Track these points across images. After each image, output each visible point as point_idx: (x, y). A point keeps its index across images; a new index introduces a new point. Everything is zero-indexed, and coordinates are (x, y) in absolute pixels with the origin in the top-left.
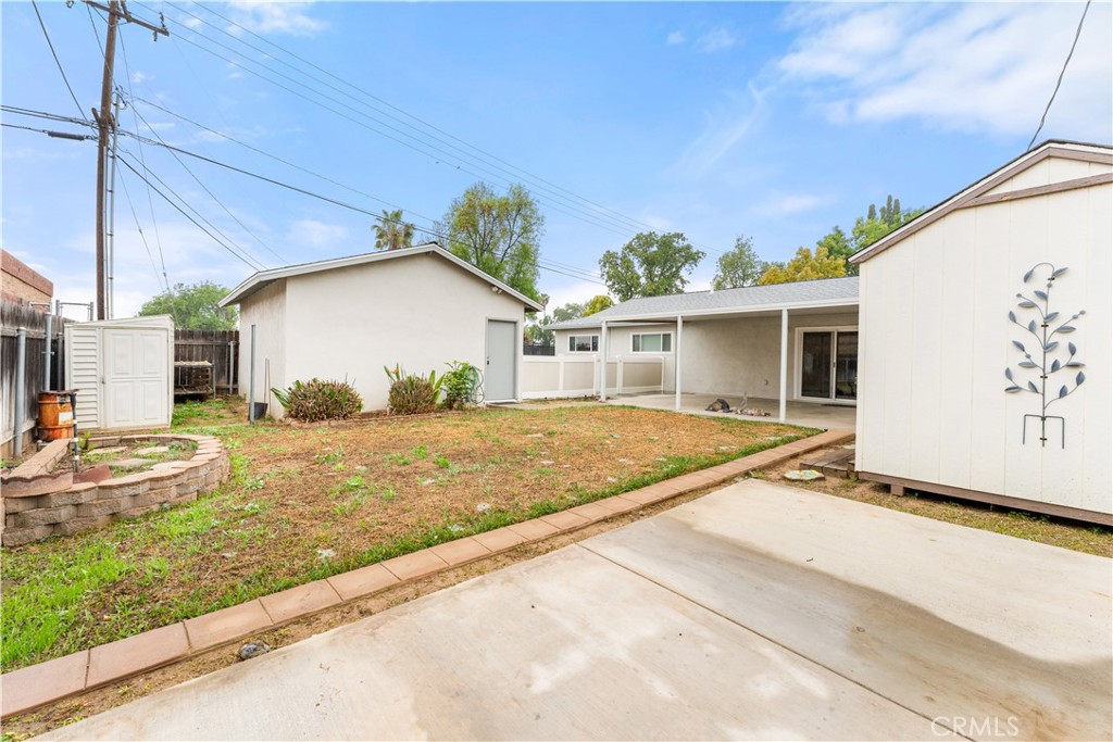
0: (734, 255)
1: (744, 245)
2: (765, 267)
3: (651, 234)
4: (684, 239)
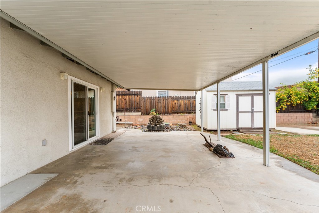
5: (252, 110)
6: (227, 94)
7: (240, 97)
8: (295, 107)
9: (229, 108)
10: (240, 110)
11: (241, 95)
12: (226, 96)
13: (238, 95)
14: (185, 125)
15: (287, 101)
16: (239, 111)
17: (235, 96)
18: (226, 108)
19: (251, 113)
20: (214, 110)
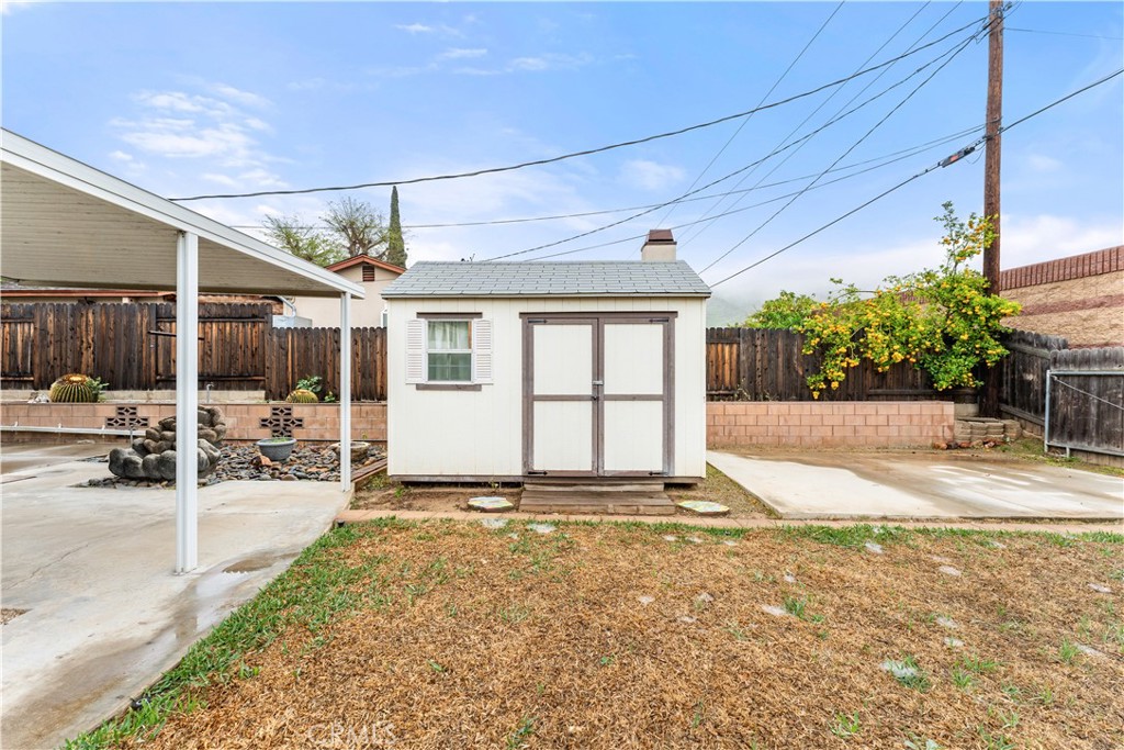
5: (597, 388)
6: (479, 315)
7: (538, 329)
8: (889, 376)
9: (488, 381)
10: (537, 391)
11: (544, 318)
12: (476, 320)
13: (530, 319)
14: (366, 450)
15: (848, 355)
16: (536, 393)
17: (519, 322)
18: (475, 380)
19: (591, 403)
20: (420, 387)
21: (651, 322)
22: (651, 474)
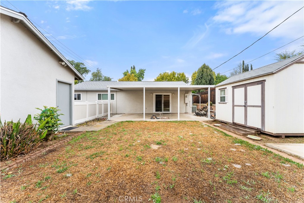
0: (96, 73)
1: (99, 71)
2: (105, 77)
3: (72, 61)
4: (84, 65)
6: (226, 88)
7: (235, 90)
10: (235, 104)
11: (236, 87)
18: (226, 102)
19: (244, 107)
20: (219, 103)
21: (258, 84)
22: (258, 128)
